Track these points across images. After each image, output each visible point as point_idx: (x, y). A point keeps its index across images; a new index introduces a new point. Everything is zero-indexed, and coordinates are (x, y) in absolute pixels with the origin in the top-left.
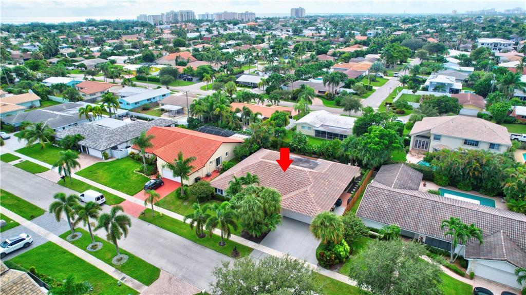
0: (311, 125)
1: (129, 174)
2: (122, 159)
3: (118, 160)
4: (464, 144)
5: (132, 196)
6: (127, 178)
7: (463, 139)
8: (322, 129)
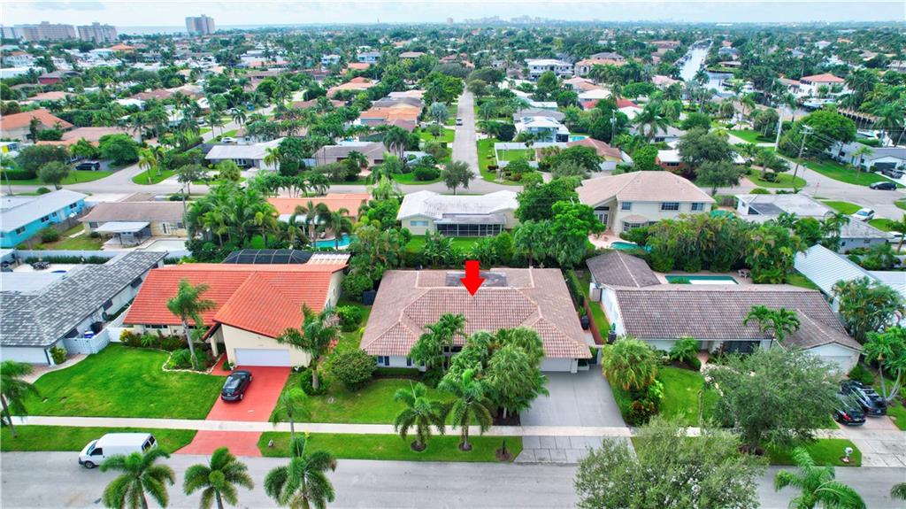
0: (428, 218)
1: (155, 379)
2: (101, 352)
3: (91, 356)
4: (663, 209)
5: (204, 418)
6: (157, 387)
7: (659, 203)
8: (448, 221)
